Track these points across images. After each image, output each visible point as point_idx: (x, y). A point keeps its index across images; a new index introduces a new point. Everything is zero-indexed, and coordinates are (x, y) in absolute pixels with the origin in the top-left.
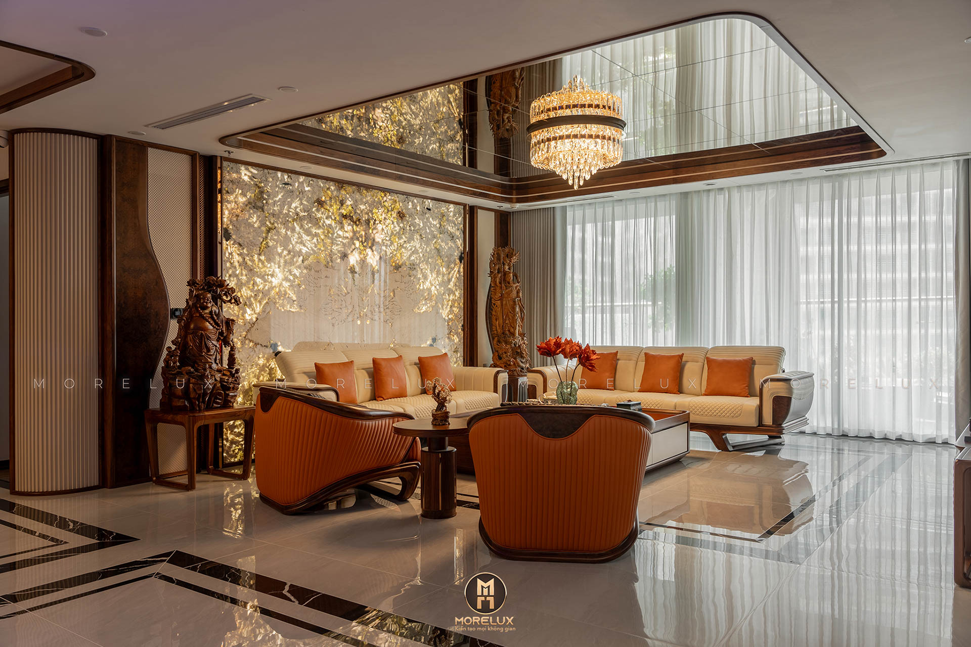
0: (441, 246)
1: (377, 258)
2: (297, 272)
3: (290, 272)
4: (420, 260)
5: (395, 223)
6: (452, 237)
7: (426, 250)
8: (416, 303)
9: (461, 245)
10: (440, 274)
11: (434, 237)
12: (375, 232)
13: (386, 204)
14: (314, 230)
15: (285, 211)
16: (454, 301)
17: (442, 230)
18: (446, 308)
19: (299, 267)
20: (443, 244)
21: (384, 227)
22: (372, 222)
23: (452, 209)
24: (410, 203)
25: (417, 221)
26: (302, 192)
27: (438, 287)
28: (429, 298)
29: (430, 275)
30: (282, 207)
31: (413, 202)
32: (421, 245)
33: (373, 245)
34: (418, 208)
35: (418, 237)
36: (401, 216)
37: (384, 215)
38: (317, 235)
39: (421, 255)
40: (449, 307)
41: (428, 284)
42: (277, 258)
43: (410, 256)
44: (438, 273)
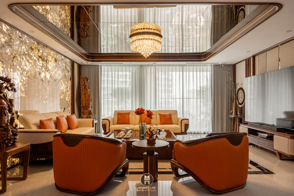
1: (49, 76)
2: (24, 78)
3: (22, 78)
4: (61, 78)
5: (54, 63)
6: (68, 71)
9: (70, 74)
10: (66, 84)
12: (49, 65)
13: (51, 54)
14: (30, 61)
15: (20, 50)
16: (69, 95)
17: (66, 68)
19: (25, 76)
20: (66, 73)
22: (48, 61)
23: (68, 61)
25: (60, 63)
26: (26, 43)
27: (65, 89)
28: (63, 93)
29: (63, 85)
30: (19, 48)
31: (59, 56)
33: (48, 70)
34: (60, 58)
35: (60, 69)
36: (56, 60)
37: (51, 59)
38: (31, 63)
40: (68, 97)
41: (63, 88)
42: (17, 71)
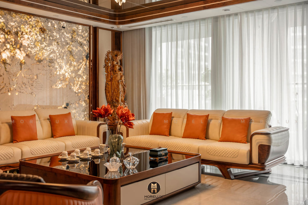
0: (72, 49)
1: (24, 55)
4: (57, 57)
5: (38, 35)
6: (81, 44)
7: (62, 51)
8: (55, 82)
9: (87, 49)
10: (72, 66)
11: (67, 44)
12: (22, 39)
13: (31, 23)
16: (82, 82)
17: (73, 40)
18: (77, 85)
20: (74, 48)
21: (29, 37)
22: (20, 33)
23: (81, 28)
24: (50, 23)
25: (55, 34)
27: (70, 73)
28: (64, 79)
29: (65, 66)
31: (51, 23)
32: (58, 48)
33: (20, 47)
34: (56, 26)
35: (56, 44)
36: (43, 30)
37: (29, 30)
39: (58, 54)
40: (78, 85)
41: (62, 72)
43: (50, 54)
44: (71, 65)
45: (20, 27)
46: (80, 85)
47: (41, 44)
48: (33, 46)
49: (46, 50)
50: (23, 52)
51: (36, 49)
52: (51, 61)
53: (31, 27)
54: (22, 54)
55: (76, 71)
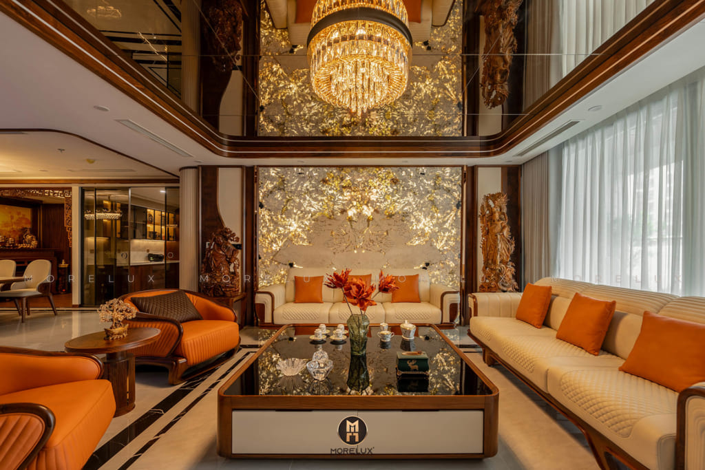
0: (435, 198)
1: (372, 210)
2: (307, 223)
3: (302, 223)
5: (389, 187)
6: (449, 191)
8: (410, 238)
9: (459, 196)
10: (434, 218)
12: (370, 194)
14: (320, 198)
16: (449, 237)
17: (436, 187)
18: (441, 242)
19: (309, 220)
20: (438, 197)
22: (367, 188)
23: (448, 171)
24: (404, 172)
26: (311, 177)
31: (406, 172)
33: (368, 202)
35: (412, 194)
36: (394, 181)
37: (378, 183)
38: (322, 200)
39: (414, 206)
42: (294, 216)
44: (432, 217)
45: (367, 181)
46: (446, 241)
47: (392, 197)
48: (383, 200)
49: (399, 203)
50: (370, 208)
51: (386, 203)
52: (406, 215)
53: (380, 180)
54: (369, 209)
55: (440, 225)
